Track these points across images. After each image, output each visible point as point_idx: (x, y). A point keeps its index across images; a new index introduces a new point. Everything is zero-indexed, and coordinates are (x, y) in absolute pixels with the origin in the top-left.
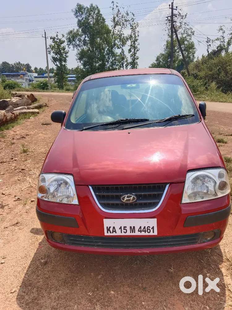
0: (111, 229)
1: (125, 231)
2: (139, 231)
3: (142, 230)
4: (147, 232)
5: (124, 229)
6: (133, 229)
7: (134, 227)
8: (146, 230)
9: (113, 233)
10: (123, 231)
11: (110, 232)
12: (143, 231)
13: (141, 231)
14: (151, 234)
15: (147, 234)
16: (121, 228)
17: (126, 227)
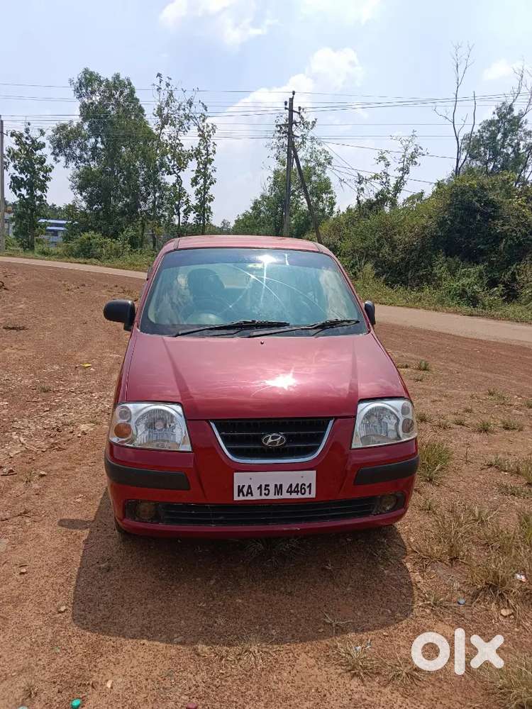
0: (245, 490)
1: (267, 492)
2: (288, 492)
3: (293, 490)
4: (299, 494)
5: (265, 489)
6: (279, 489)
7: (281, 486)
8: (299, 489)
9: (247, 495)
10: (263, 492)
11: (243, 495)
12: (295, 492)
13: (291, 492)
14: (307, 496)
15: (300, 496)
16: (260, 487)
17: (268, 485)
